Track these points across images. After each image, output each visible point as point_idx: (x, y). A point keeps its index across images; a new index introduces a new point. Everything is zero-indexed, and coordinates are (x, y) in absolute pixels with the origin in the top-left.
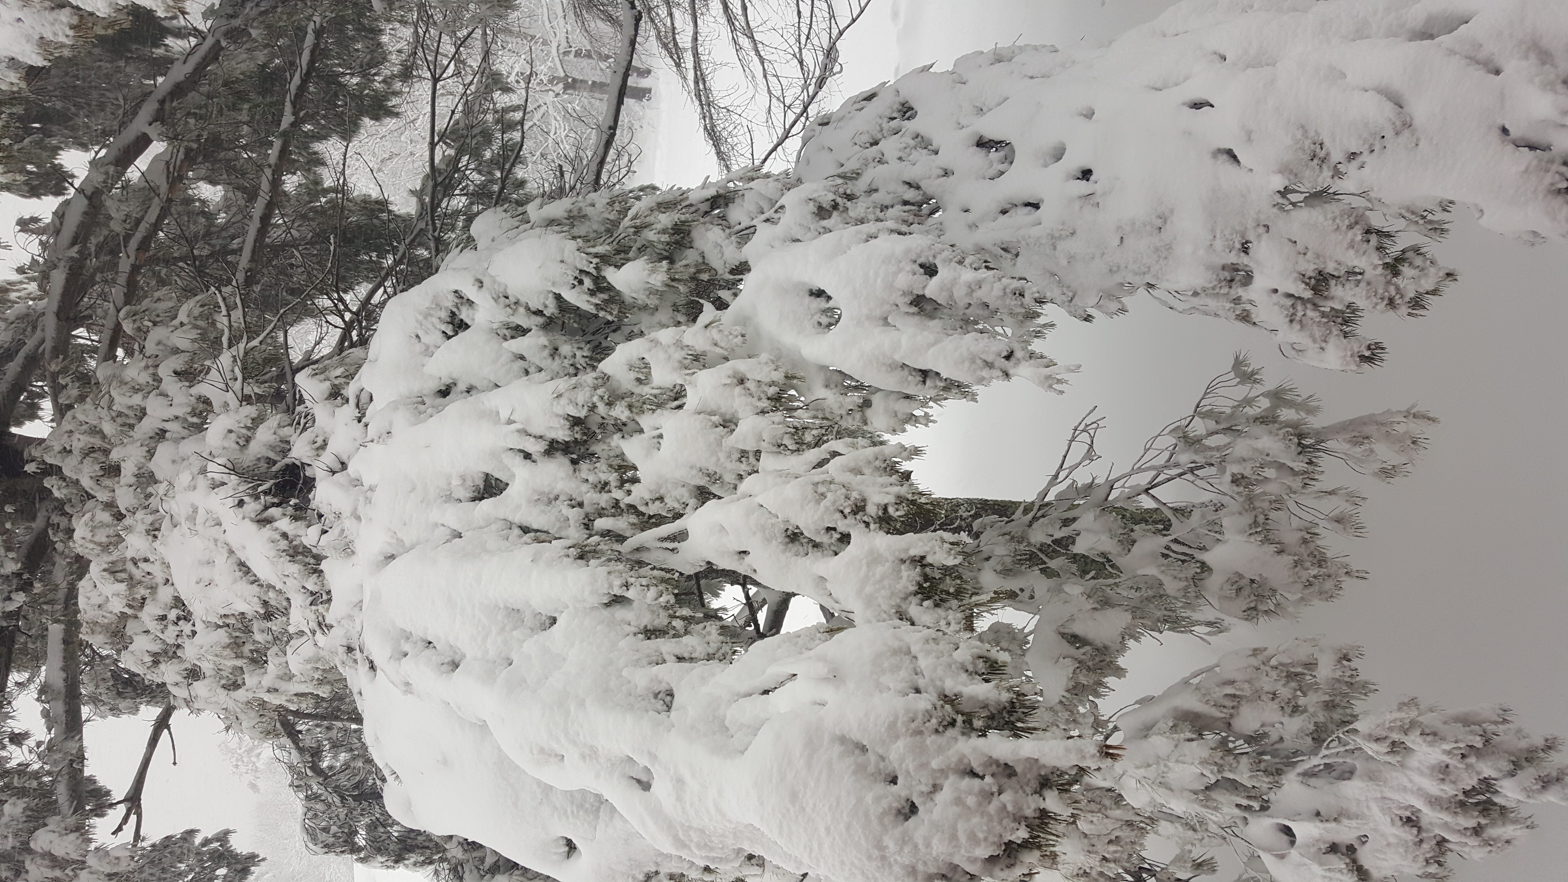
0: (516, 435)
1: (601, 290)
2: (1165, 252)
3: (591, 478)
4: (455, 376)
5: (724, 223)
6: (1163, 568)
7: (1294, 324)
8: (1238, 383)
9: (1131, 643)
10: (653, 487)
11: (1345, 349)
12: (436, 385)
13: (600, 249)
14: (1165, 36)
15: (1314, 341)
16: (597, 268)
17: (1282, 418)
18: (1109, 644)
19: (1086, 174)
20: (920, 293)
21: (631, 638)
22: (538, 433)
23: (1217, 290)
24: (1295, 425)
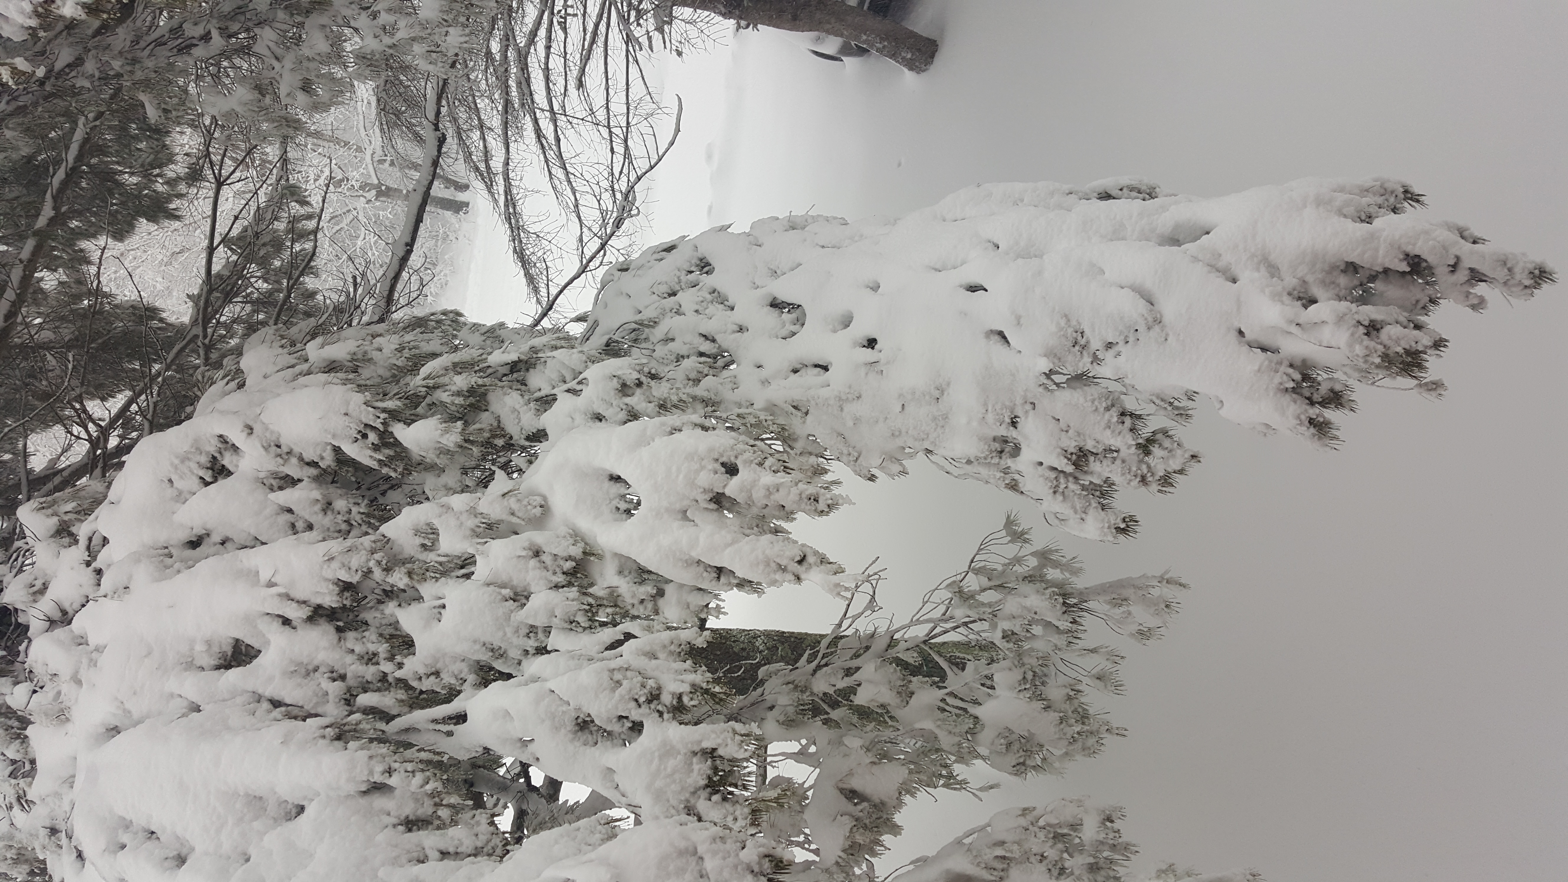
0: (277, 600)
1: (386, 445)
2: (942, 420)
3: (358, 649)
4: (209, 526)
5: (523, 388)
6: (939, 723)
7: (1057, 495)
8: (1010, 542)
9: (907, 799)
10: (429, 661)
11: (1103, 521)
12: (184, 535)
13: (390, 404)
14: (944, 221)
15: (1076, 512)
16: (384, 424)
17: (1049, 577)
18: (886, 800)
19: (871, 343)
20: (721, 491)
21: (389, 831)
22: (301, 596)
23: (989, 460)
24: (1060, 585)
